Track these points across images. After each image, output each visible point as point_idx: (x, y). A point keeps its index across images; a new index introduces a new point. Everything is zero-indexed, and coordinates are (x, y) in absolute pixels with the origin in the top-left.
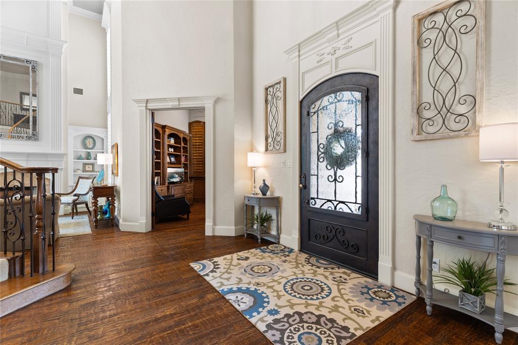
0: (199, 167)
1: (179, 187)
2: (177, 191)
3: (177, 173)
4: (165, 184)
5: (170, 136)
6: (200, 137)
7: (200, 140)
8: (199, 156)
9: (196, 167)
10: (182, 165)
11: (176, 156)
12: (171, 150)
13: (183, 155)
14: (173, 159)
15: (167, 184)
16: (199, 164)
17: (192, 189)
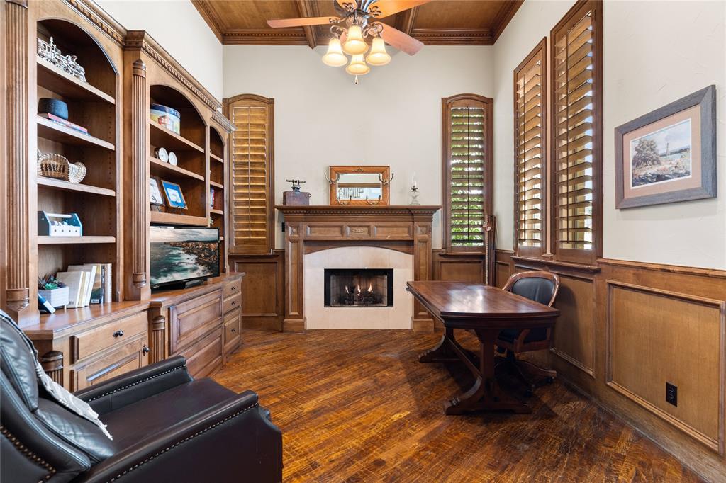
0: (253, 226)
1: (199, 301)
2: (191, 319)
3: (188, 247)
4: (137, 298)
5: (163, 97)
6: (258, 141)
7: (258, 149)
8: (254, 195)
9: (247, 226)
10: (209, 221)
11: (187, 185)
12: (168, 159)
13: (212, 187)
14: (175, 195)
15: (146, 295)
16: (253, 218)
17: (240, 293)
